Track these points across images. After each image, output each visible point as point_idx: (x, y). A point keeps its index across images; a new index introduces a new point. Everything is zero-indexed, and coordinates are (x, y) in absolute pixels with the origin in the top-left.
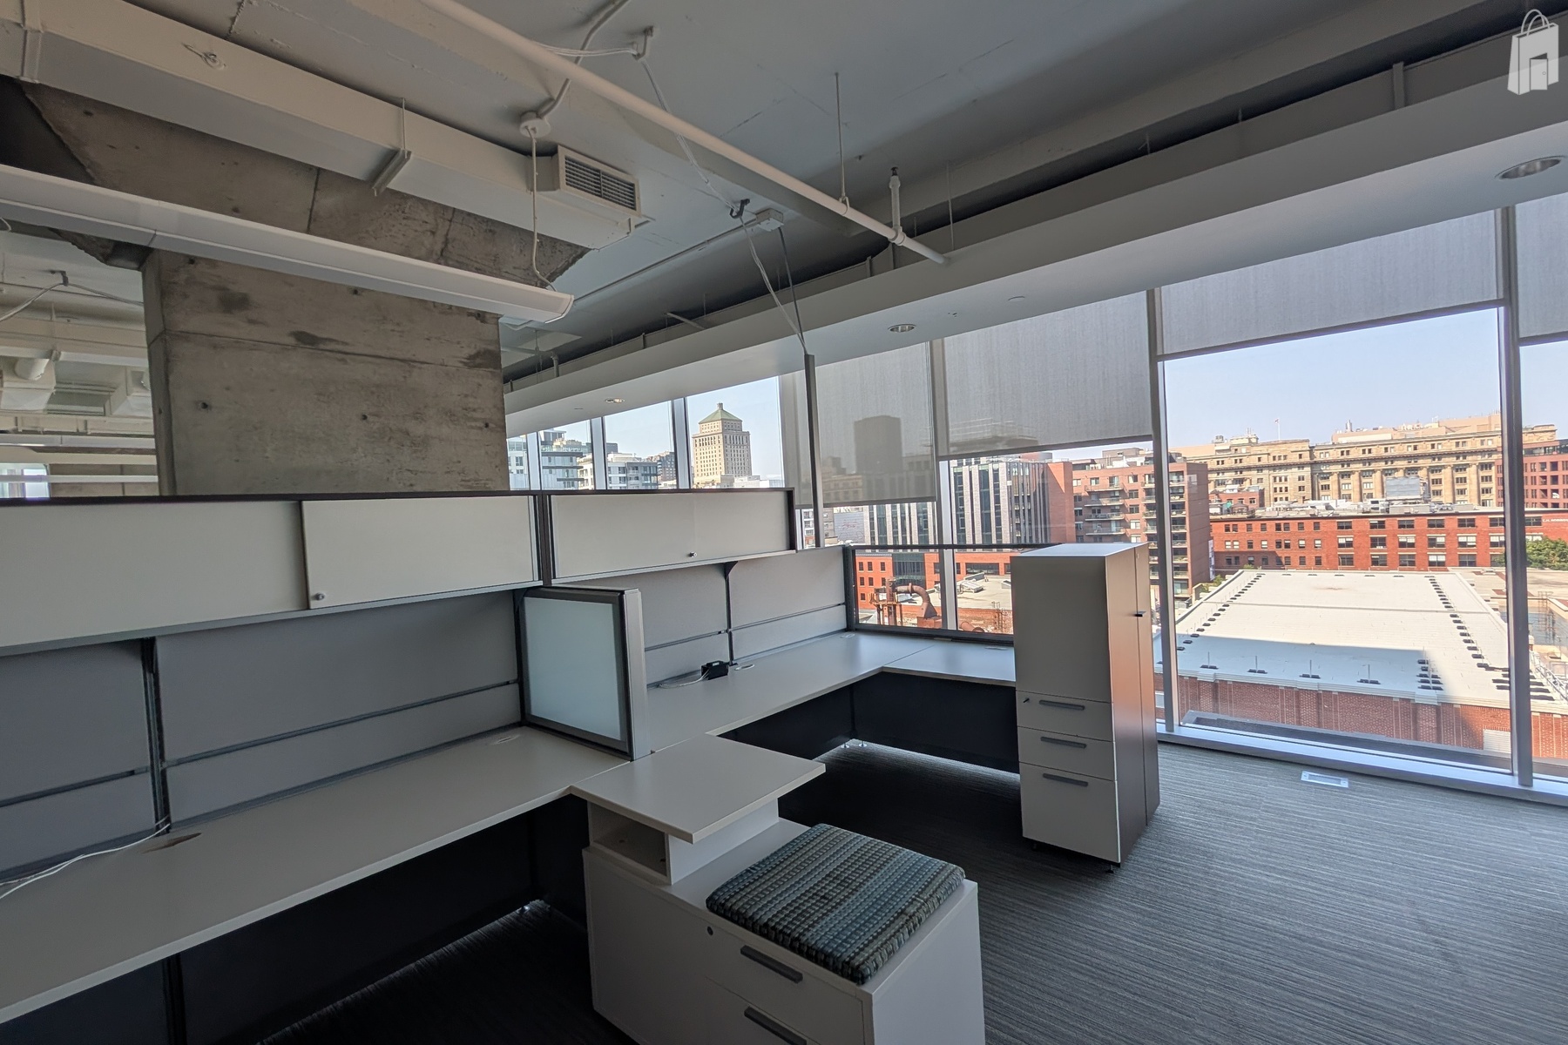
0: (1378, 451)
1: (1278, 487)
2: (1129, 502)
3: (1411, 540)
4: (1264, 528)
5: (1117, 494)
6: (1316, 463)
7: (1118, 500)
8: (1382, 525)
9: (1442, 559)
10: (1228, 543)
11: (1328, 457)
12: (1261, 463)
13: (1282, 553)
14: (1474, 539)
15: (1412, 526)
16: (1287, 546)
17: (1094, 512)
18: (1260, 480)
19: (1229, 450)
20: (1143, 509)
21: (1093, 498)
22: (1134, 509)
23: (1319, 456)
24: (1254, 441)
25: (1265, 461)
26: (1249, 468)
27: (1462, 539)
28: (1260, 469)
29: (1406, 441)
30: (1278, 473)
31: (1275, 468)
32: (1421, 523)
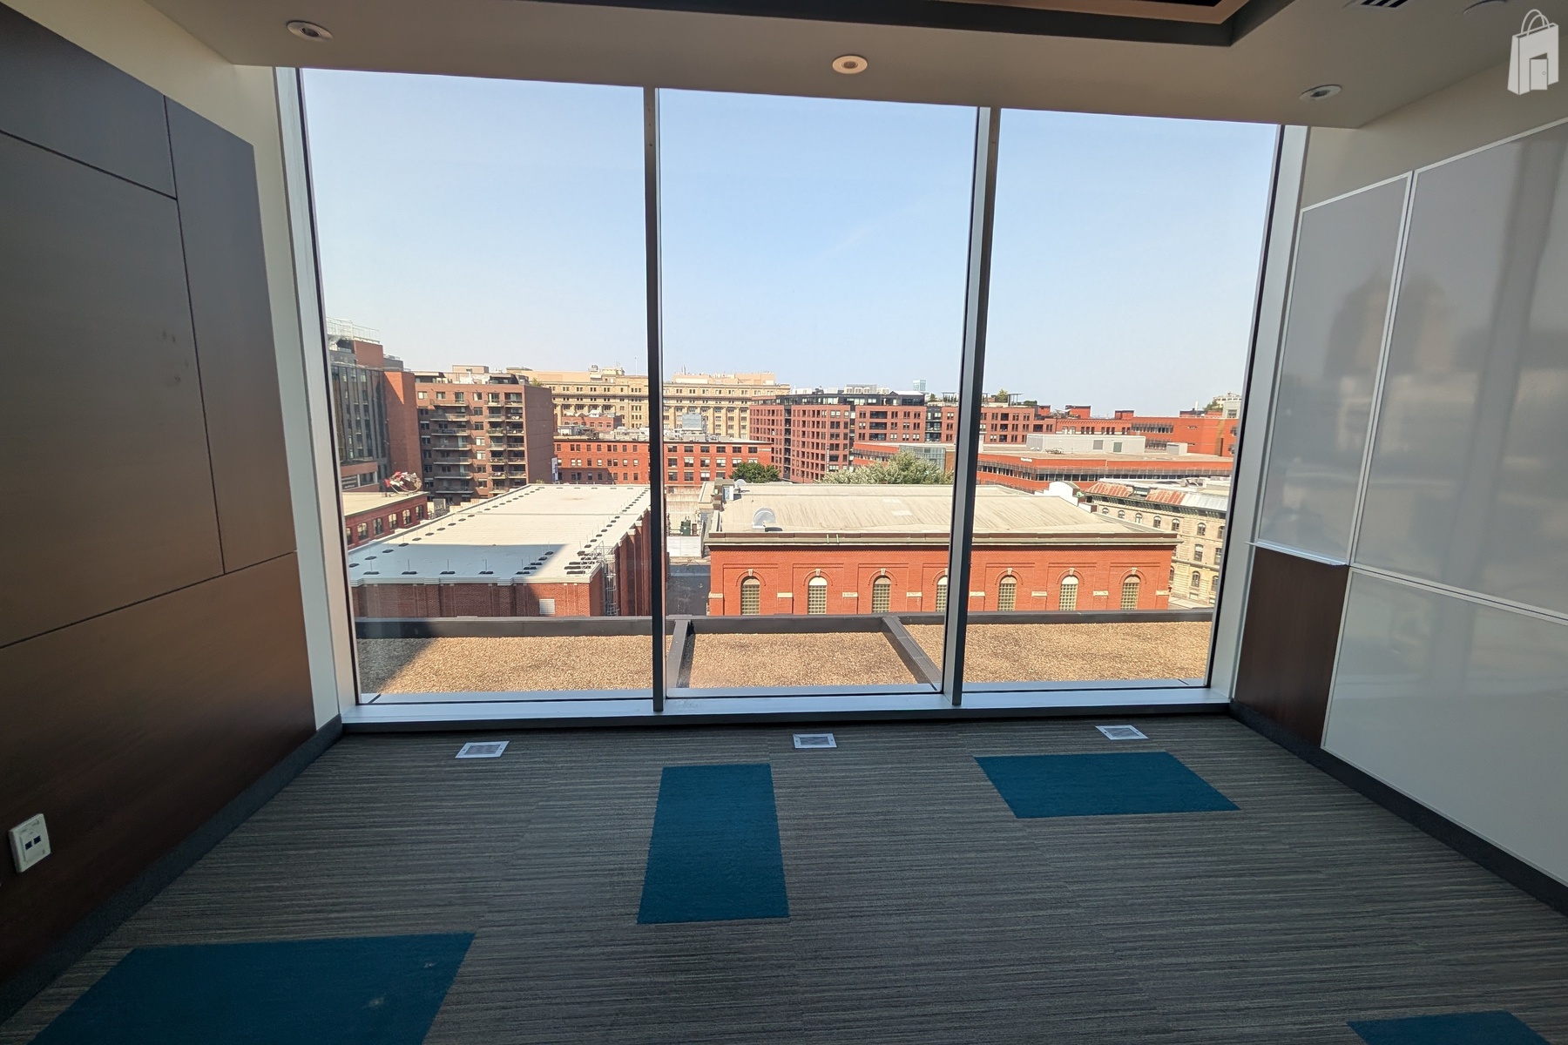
1: (635, 414)
2: (475, 419)
3: (692, 462)
4: (599, 449)
5: (463, 410)
7: (464, 416)
8: (674, 450)
9: (708, 475)
10: (573, 461)
11: (669, 394)
12: (623, 393)
13: (612, 470)
14: (724, 461)
15: (692, 451)
16: (616, 464)
17: (440, 426)
18: (622, 408)
19: (601, 379)
20: (487, 426)
21: (440, 412)
22: (479, 426)
24: (620, 373)
25: (627, 392)
26: (614, 397)
27: (719, 462)
28: (622, 398)
29: (715, 386)
30: (636, 403)
31: (633, 398)
32: (697, 448)
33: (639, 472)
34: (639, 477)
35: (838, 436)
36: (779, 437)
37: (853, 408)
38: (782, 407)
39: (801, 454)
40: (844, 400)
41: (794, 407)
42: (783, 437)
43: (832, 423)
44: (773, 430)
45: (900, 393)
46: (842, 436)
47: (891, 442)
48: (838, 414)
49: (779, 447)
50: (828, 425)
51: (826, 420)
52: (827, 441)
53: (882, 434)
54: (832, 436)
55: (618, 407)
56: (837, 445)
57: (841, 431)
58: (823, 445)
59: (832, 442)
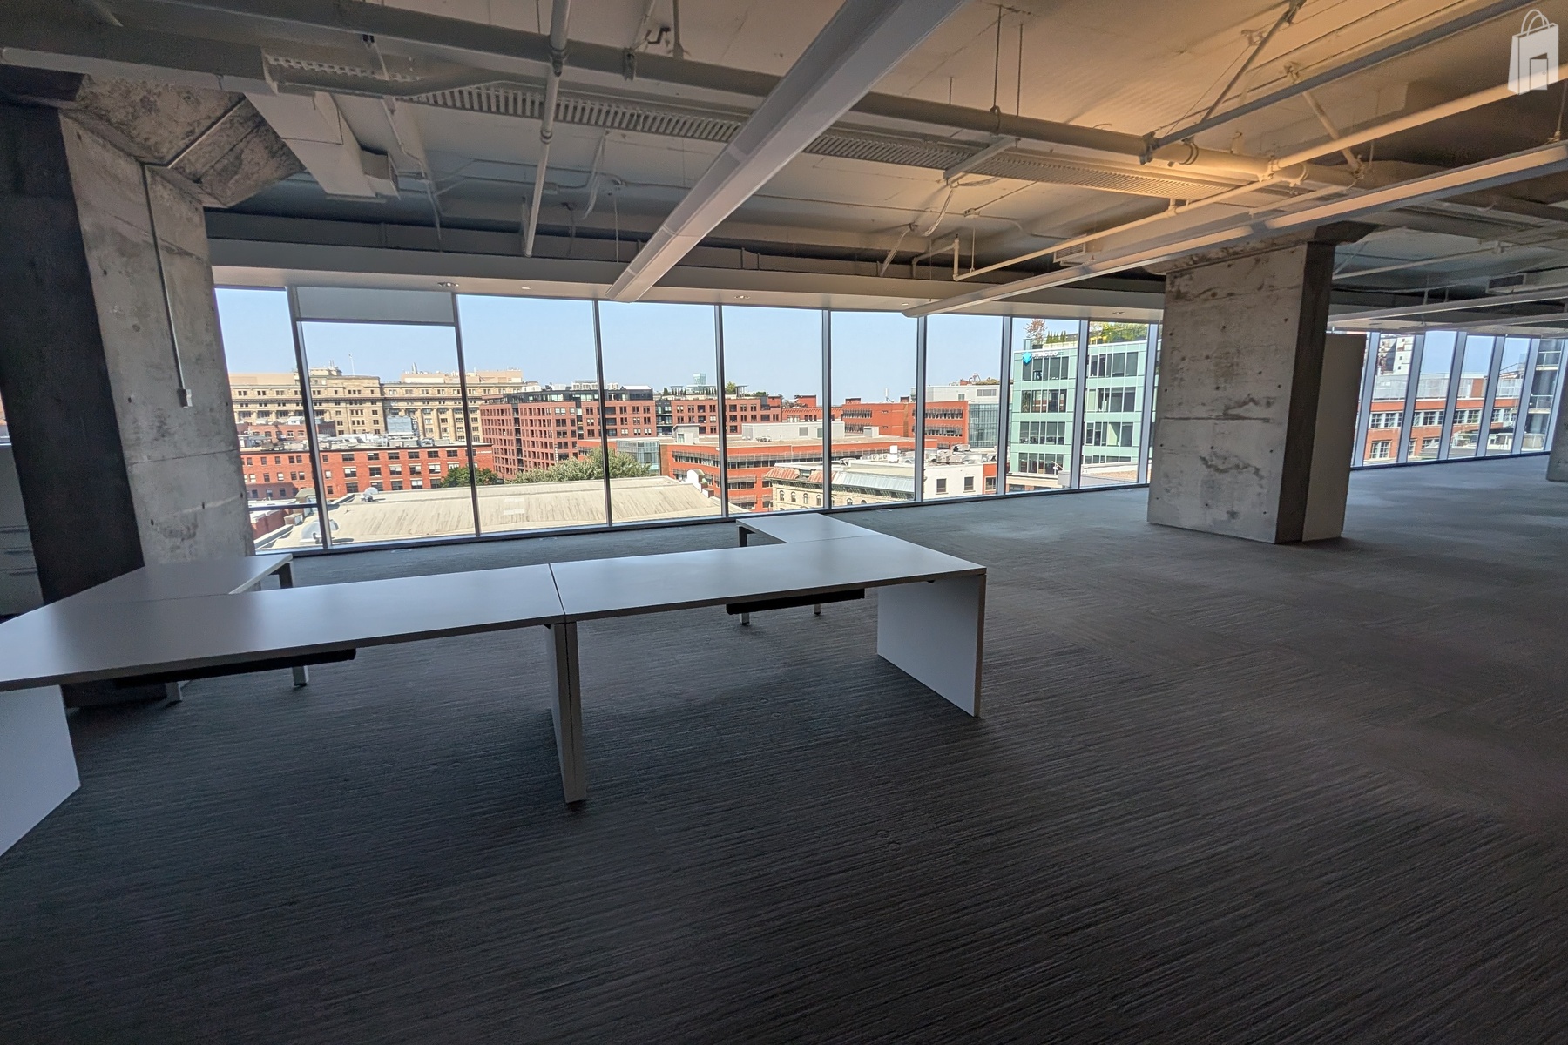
0: (433, 393)
1: (356, 419)
3: (399, 469)
4: (278, 461)
6: (386, 399)
8: (376, 457)
9: (420, 483)
11: (396, 395)
12: (337, 396)
14: (438, 467)
15: (398, 458)
16: (302, 477)
18: (338, 413)
23: (389, 394)
24: (334, 373)
25: (341, 395)
26: (327, 401)
27: (432, 467)
28: (337, 402)
30: (354, 407)
31: (351, 402)
32: (403, 455)
33: (334, 485)
34: (334, 490)
35: (565, 433)
36: (510, 438)
37: (578, 405)
38: (509, 406)
39: (532, 454)
40: (570, 396)
41: (521, 406)
42: (514, 438)
43: (558, 421)
44: (504, 430)
45: (628, 388)
46: (569, 434)
47: (623, 437)
48: (563, 411)
49: (511, 448)
50: (553, 422)
51: (551, 417)
52: (554, 440)
53: (612, 430)
54: (559, 434)
55: (333, 412)
56: (566, 443)
57: (568, 428)
58: (551, 443)
59: (559, 440)
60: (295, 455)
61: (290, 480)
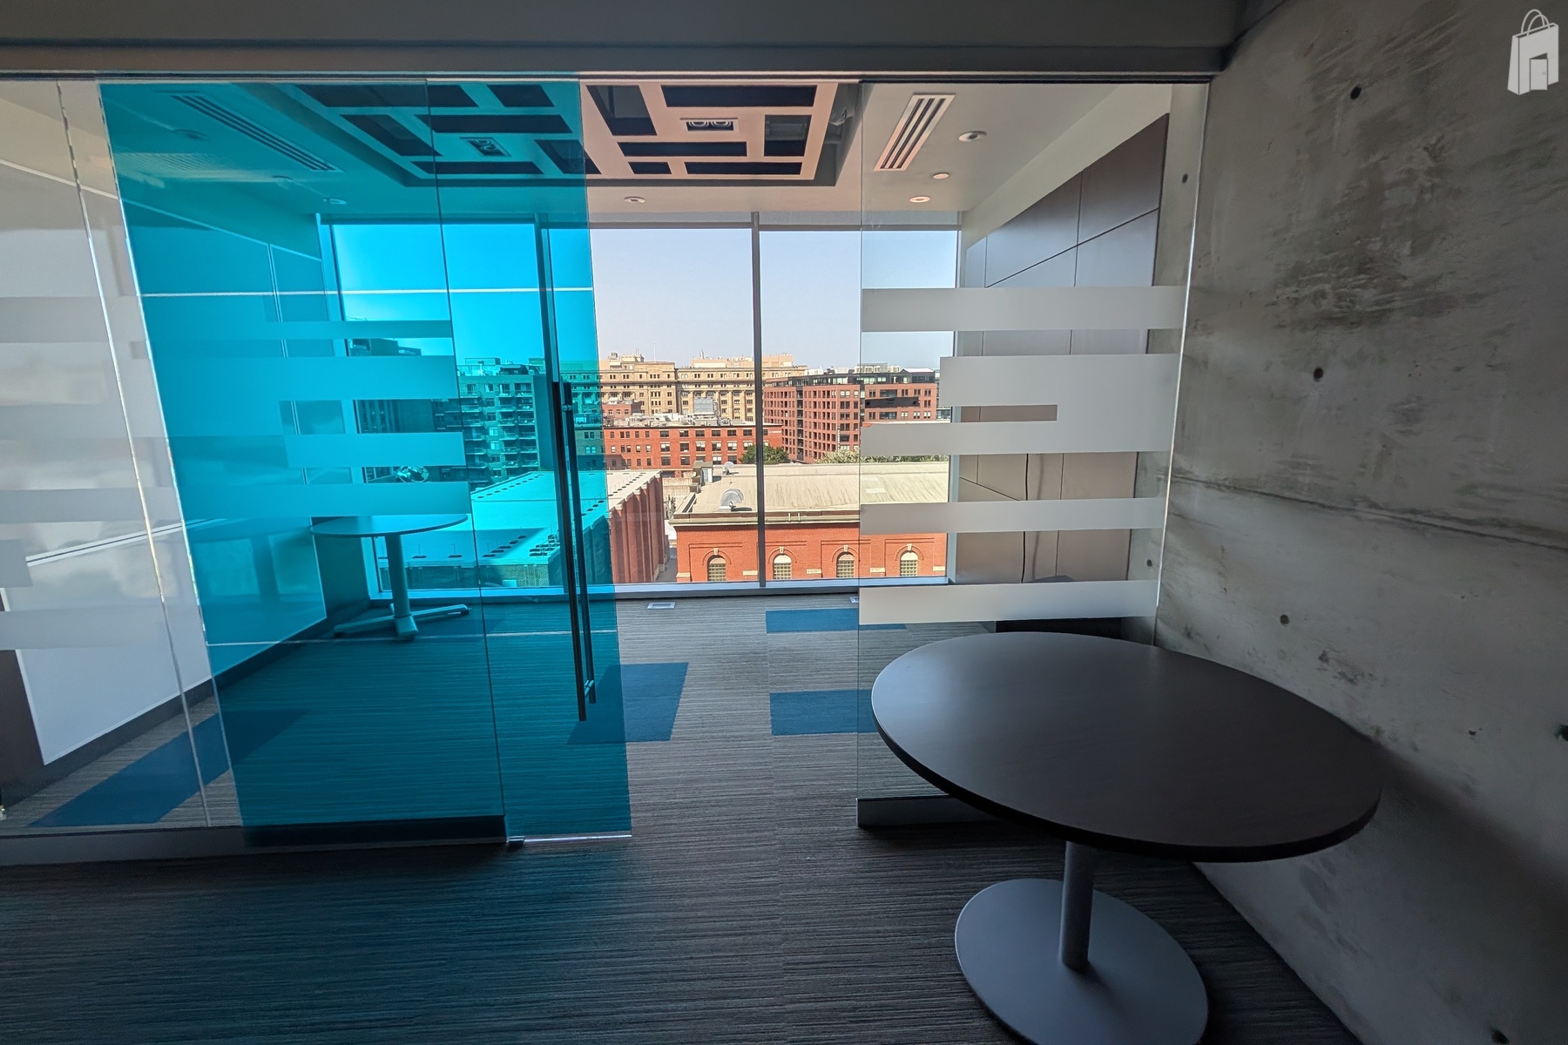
0: (717, 377)
1: (654, 400)
2: (487, 410)
3: (703, 446)
4: (612, 435)
6: (679, 382)
8: (686, 434)
9: (720, 459)
10: (588, 448)
11: (687, 379)
12: (642, 380)
13: (625, 456)
14: (735, 445)
16: (629, 450)
18: (642, 394)
19: (620, 366)
20: (499, 417)
23: (682, 378)
24: (639, 360)
25: (645, 378)
26: (634, 384)
27: (730, 445)
28: (641, 385)
29: (733, 370)
30: (655, 390)
31: (652, 384)
32: (708, 432)
33: (652, 458)
34: (652, 462)
35: (848, 416)
36: (791, 419)
37: (862, 389)
38: (794, 389)
39: (813, 435)
40: (854, 379)
41: (805, 389)
42: (796, 419)
43: (842, 403)
44: (786, 412)
45: (910, 370)
46: (852, 416)
47: (903, 420)
48: (848, 393)
49: (792, 428)
50: (838, 405)
51: (836, 400)
52: (838, 422)
53: (892, 413)
54: (842, 416)
55: (638, 394)
56: (848, 425)
57: (852, 410)
58: (834, 425)
59: (842, 422)
60: (625, 431)
61: (620, 453)
